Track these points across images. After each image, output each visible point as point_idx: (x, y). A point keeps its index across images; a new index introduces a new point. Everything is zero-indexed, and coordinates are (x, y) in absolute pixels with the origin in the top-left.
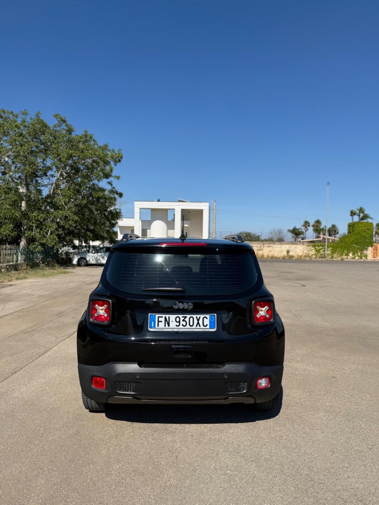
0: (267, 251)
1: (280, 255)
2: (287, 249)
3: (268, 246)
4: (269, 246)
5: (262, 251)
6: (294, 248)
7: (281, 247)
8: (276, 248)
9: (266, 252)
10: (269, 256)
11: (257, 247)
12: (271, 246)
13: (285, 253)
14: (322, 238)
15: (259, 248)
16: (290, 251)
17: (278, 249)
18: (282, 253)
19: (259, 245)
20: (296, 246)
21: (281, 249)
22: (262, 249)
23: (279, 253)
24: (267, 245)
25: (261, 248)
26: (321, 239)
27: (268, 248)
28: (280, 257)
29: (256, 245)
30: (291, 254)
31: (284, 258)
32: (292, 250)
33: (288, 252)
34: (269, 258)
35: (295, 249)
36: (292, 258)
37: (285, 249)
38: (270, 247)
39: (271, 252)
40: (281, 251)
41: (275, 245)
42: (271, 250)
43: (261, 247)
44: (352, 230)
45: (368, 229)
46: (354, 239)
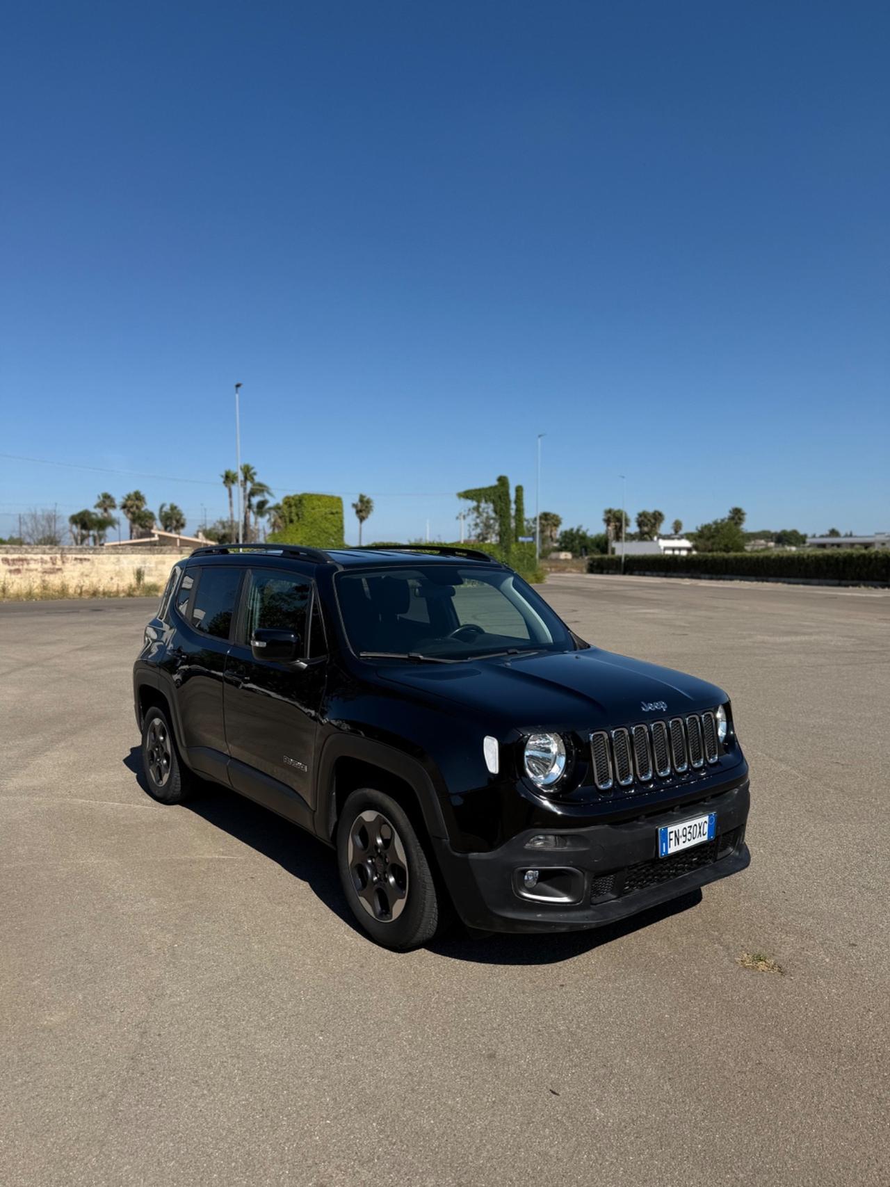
0: (76, 574)
1: (118, 585)
2: (137, 565)
3: (76, 559)
4: (81, 560)
5: (60, 573)
6: (157, 563)
7: (118, 560)
8: (103, 563)
9: (73, 578)
10: (84, 589)
11: (43, 561)
12: (89, 560)
13: (130, 580)
15: (49, 566)
16: (146, 572)
17: (110, 567)
18: (122, 580)
19: (47, 557)
20: (160, 556)
21: (117, 568)
22: (59, 569)
23: (112, 579)
24: (74, 556)
25: (57, 567)
26: (156, 538)
27: (79, 565)
28: (118, 592)
29: (39, 557)
30: (148, 580)
31: (129, 595)
32: (150, 570)
33: (139, 575)
34: (86, 597)
35: (160, 567)
36: (153, 593)
37: (130, 567)
38: (85, 563)
39: (87, 576)
40: (119, 574)
41: (101, 556)
42: (86, 572)
43: (54, 564)
44: (297, 515)
45: (332, 513)
46: (305, 538)
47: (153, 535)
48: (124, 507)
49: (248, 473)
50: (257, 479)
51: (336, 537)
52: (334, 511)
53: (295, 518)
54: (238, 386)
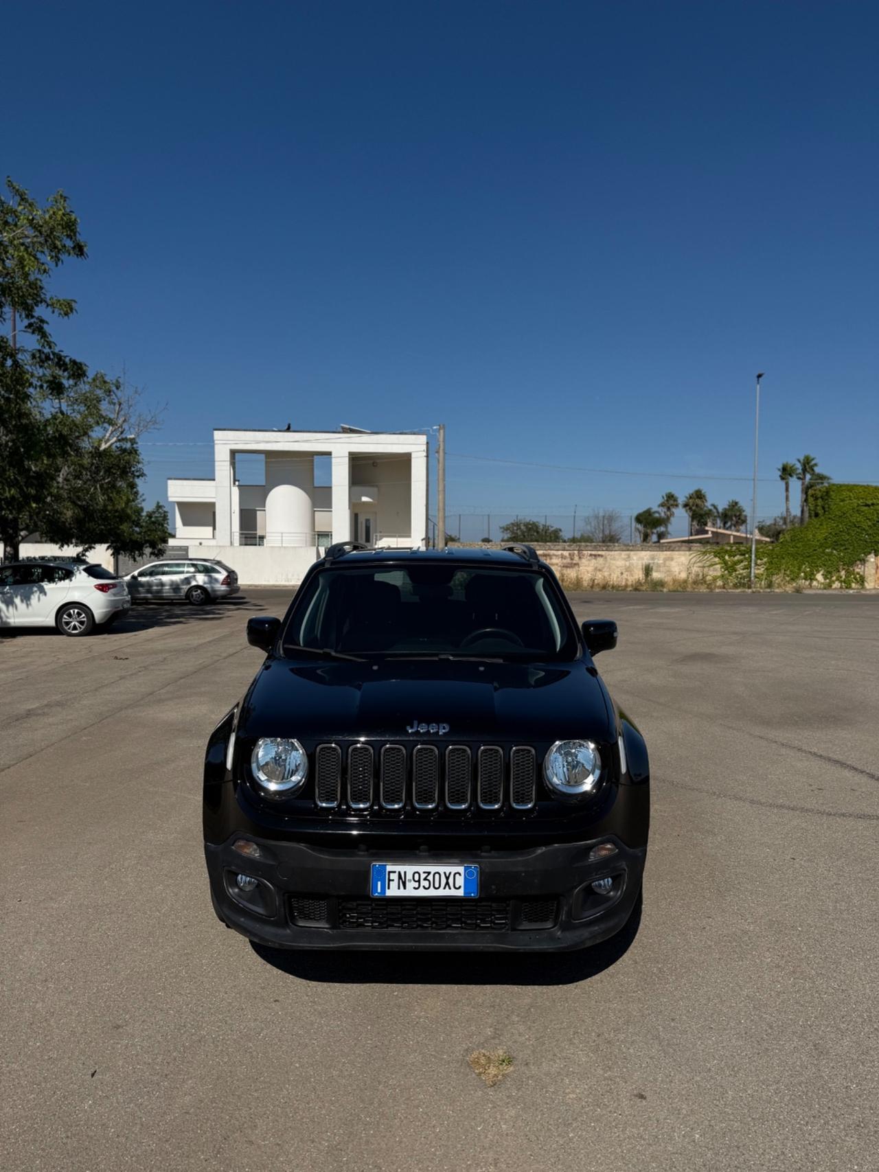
0: (590, 569)
1: (627, 580)
2: (646, 561)
3: (591, 555)
4: (595, 555)
5: (577, 567)
6: (665, 560)
7: (629, 556)
8: (614, 559)
9: (588, 572)
10: (596, 582)
11: (563, 557)
12: (602, 556)
13: (639, 575)
14: (710, 533)
15: (568, 561)
16: (654, 568)
17: (620, 563)
18: (632, 575)
19: (566, 553)
20: (668, 553)
21: (627, 564)
22: (577, 564)
23: (622, 574)
24: (589, 552)
25: (574, 562)
26: (710, 535)
27: (594, 561)
28: (626, 586)
29: (560, 552)
30: (656, 575)
31: (636, 589)
32: (659, 566)
33: (648, 570)
34: (597, 589)
35: (668, 563)
36: (659, 588)
37: (640, 562)
38: (599, 559)
39: (600, 570)
40: (628, 569)
41: (613, 553)
42: (599, 567)
43: (572, 559)
44: (823, 508)
45: (867, 505)
46: (831, 533)
47: (706, 532)
48: (686, 505)
49: (807, 465)
50: (817, 470)
51: (870, 532)
52: (870, 502)
53: (820, 512)
54: (759, 376)
